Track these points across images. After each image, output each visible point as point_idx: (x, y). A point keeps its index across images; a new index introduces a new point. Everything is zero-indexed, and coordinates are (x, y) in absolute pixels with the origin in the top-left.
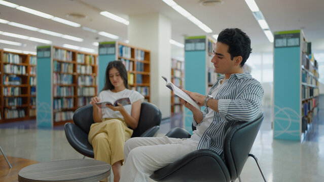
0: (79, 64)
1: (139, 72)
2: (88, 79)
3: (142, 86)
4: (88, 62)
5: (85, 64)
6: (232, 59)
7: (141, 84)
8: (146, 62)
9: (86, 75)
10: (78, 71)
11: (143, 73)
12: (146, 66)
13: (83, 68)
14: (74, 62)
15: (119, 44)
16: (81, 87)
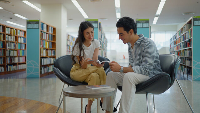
0: (7, 35)
1: (50, 41)
2: (13, 45)
3: (52, 50)
4: (13, 33)
5: (10, 35)
6: (128, 33)
7: (51, 48)
8: (54, 34)
9: (11, 42)
10: (7, 39)
11: (52, 41)
12: (54, 37)
13: (10, 37)
14: (4, 33)
15: (41, 22)
16: (9, 50)
